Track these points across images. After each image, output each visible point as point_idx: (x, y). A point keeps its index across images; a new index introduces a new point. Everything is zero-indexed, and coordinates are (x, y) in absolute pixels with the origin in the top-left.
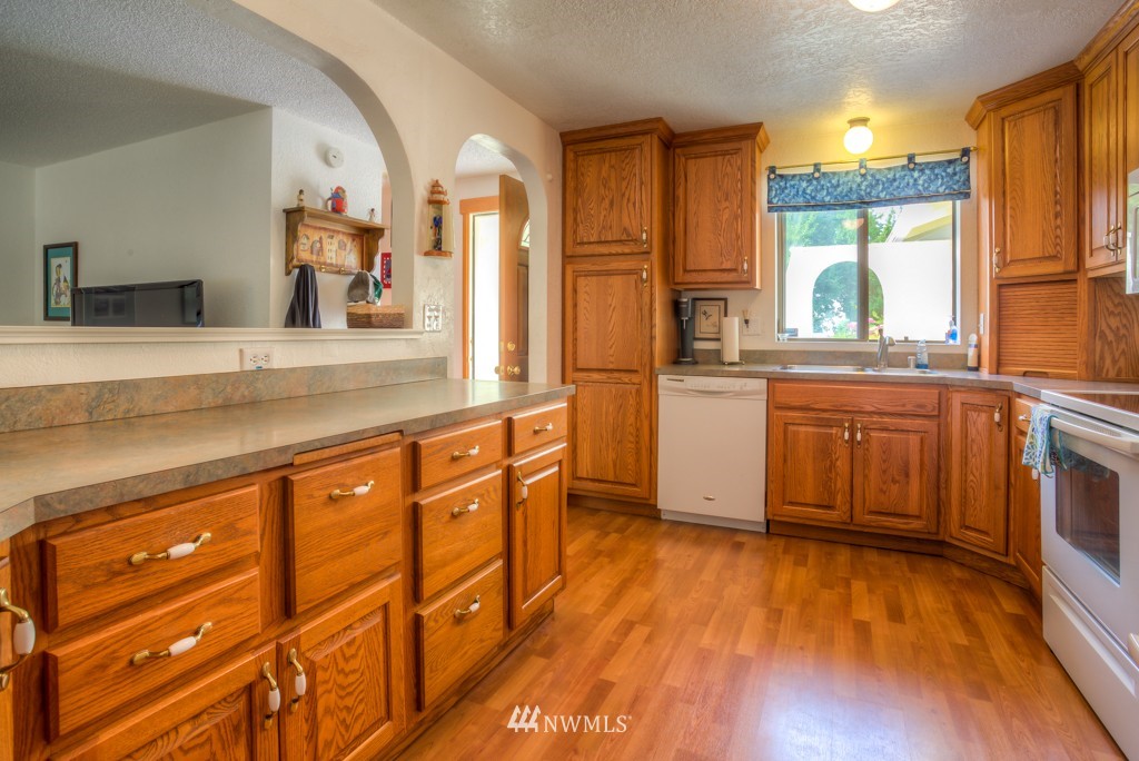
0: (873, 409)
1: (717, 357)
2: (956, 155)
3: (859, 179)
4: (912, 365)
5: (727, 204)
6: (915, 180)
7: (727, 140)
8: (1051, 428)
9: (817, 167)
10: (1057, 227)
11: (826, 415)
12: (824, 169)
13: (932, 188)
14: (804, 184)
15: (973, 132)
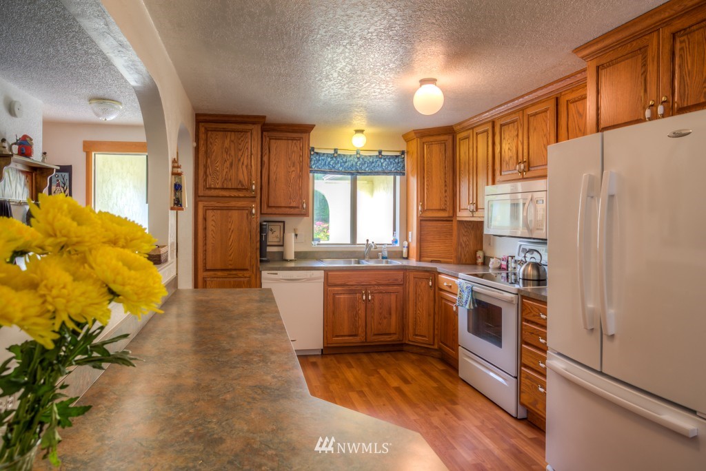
0: (375, 283)
1: (281, 257)
2: (398, 154)
3: (356, 160)
4: (380, 257)
5: (294, 169)
6: (382, 164)
7: (294, 131)
8: (472, 291)
9: (336, 150)
10: (446, 196)
11: (353, 288)
12: (339, 152)
13: (389, 168)
14: (329, 159)
15: (405, 143)
